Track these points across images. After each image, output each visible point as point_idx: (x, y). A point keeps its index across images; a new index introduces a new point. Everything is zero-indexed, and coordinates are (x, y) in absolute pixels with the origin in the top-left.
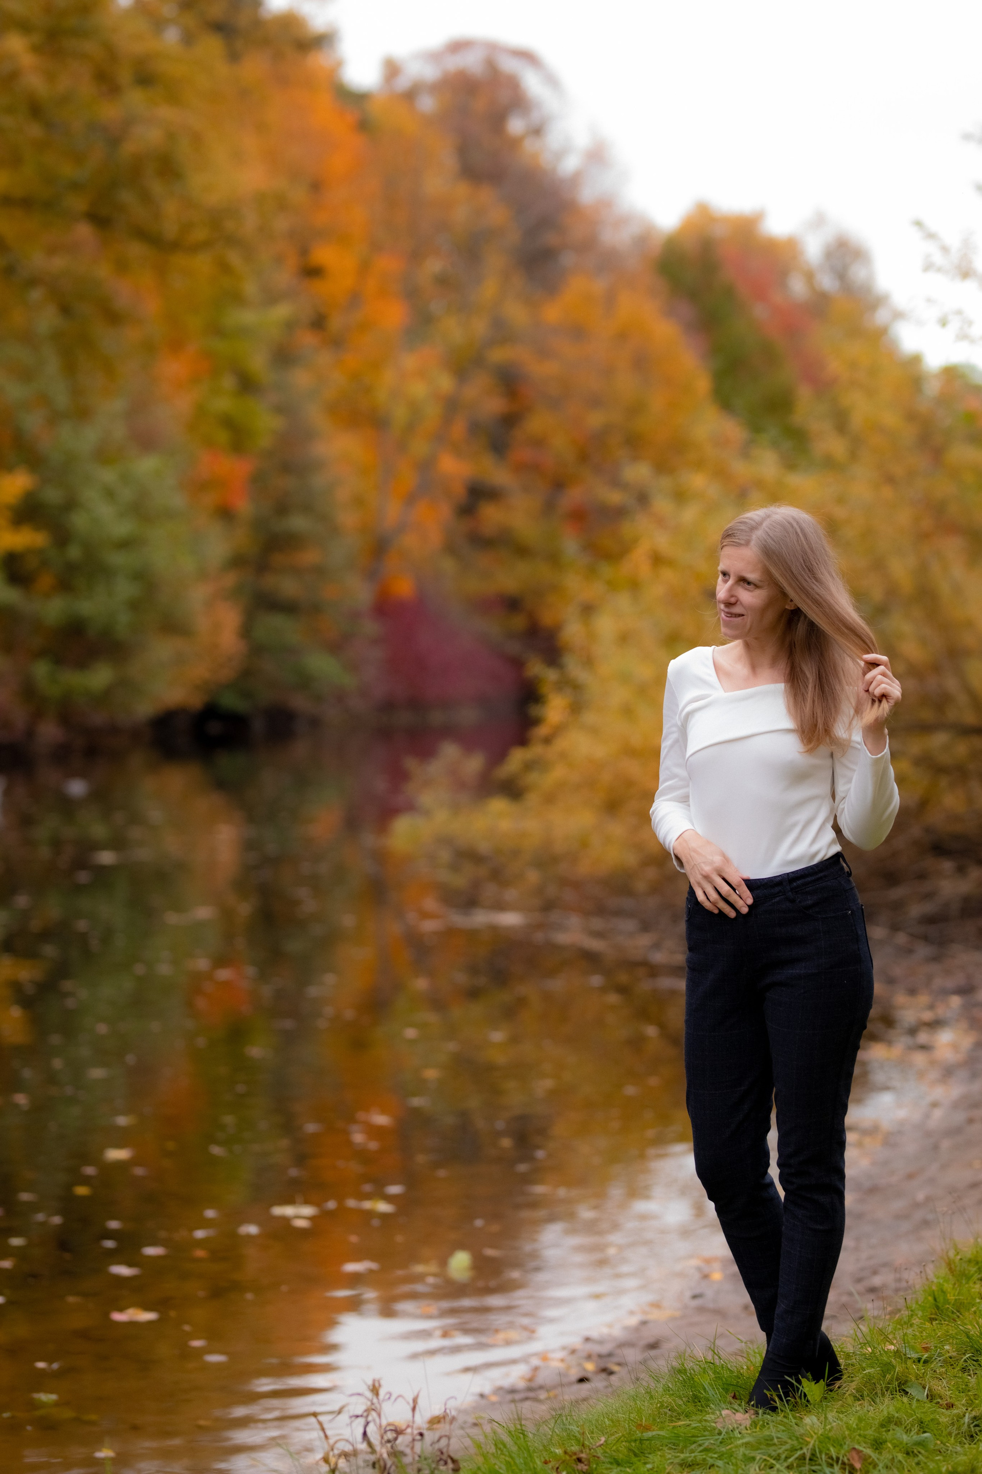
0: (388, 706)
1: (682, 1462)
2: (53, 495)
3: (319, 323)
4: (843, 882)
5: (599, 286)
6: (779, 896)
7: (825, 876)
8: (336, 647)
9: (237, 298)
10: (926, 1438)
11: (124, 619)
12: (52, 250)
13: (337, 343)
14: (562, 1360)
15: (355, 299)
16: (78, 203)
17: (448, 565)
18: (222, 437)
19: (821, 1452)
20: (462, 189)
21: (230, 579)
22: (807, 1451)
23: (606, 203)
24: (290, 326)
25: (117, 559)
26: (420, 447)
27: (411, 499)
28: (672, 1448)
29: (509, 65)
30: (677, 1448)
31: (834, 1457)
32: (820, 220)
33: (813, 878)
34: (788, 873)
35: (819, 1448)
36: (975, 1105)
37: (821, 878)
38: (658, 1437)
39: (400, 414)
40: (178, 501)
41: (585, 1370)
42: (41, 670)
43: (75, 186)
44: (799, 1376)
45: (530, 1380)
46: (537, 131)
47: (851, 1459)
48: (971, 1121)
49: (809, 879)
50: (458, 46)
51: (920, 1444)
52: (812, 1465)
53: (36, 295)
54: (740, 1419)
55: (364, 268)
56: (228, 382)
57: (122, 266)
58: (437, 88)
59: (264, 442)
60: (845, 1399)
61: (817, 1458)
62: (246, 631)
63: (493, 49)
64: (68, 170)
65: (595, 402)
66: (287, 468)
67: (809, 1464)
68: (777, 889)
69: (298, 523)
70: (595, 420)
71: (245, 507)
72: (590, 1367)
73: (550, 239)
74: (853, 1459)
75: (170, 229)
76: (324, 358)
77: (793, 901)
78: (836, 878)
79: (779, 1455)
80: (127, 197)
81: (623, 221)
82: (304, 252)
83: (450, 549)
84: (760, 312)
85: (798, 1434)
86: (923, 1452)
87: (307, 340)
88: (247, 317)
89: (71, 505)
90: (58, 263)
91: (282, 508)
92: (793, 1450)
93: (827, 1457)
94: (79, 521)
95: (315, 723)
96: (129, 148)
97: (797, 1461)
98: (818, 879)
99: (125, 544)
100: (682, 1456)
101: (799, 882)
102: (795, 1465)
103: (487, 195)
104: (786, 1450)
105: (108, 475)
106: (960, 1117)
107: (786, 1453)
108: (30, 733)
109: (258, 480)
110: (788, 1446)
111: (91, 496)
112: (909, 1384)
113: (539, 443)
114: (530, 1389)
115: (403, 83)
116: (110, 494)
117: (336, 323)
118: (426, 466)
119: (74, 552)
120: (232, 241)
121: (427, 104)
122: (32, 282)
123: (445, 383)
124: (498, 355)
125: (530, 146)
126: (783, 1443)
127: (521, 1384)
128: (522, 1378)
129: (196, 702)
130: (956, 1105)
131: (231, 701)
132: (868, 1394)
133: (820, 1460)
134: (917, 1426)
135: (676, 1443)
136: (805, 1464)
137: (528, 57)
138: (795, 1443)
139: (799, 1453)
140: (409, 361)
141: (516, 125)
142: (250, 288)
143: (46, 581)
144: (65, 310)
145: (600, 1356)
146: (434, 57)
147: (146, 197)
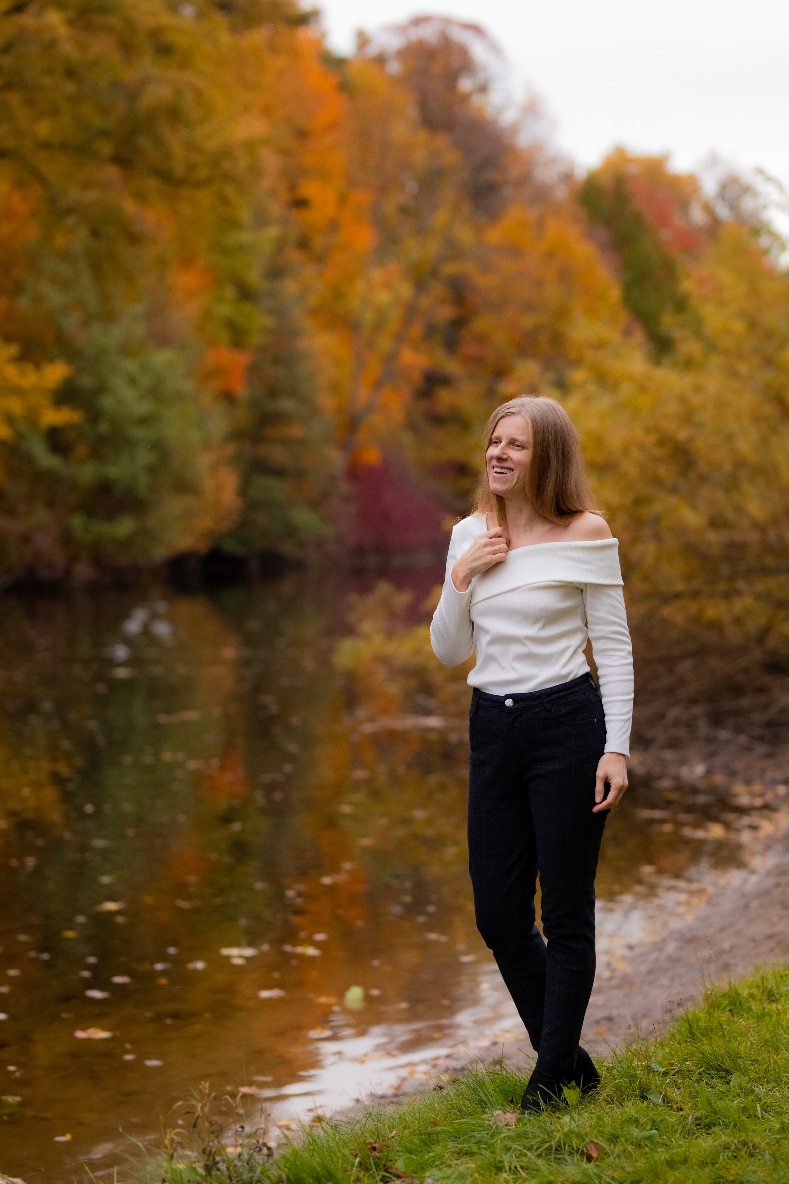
0: (359, 551)
1: (460, 1151)
2: (87, 381)
3: (303, 244)
4: (590, 697)
5: (531, 214)
6: (539, 707)
7: (576, 692)
8: (315, 504)
9: (235, 225)
10: (653, 1134)
11: (143, 480)
12: (87, 185)
13: (320, 259)
14: (425, 1073)
15: (334, 226)
16: (106, 149)
17: (406, 438)
18: (224, 336)
19: (564, 1145)
20: (422, 136)
21: (231, 449)
22: (553, 1143)
23: (538, 147)
24: (280, 246)
25: (139, 433)
26: (385, 344)
27: (378, 385)
28: (455, 1140)
29: (459, 35)
30: (458, 1140)
31: (575, 1148)
32: (713, 160)
33: (566, 693)
34: (546, 689)
35: (564, 1141)
36: (783, 873)
37: (572, 693)
38: (444, 1132)
39: (368, 317)
40: (188, 386)
41: (441, 1080)
42: (77, 521)
43: (104, 134)
44: (561, 1084)
45: (398, 1088)
46: (483, 89)
47: (589, 1150)
48: (778, 885)
49: (563, 694)
50: (419, 21)
51: (649, 1138)
52: (558, 1154)
53: (71, 221)
54: (509, 1118)
55: (343, 200)
56: (230, 292)
57: (141, 197)
58: (403, 54)
59: (257, 339)
60: (599, 1103)
61: (561, 1148)
62: (243, 490)
63: (447, 21)
64: (97, 122)
65: (529, 307)
66: (277, 360)
67: (555, 1153)
68: (537, 702)
69: (286, 405)
70: (528, 321)
71: (242, 391)
72: (445, 1078)
73: (492, 176)
74: (591, 1150)
75: (179, 169)
76: (309, 271)
77: (549, 711)
78: (585, 693)
79: (532, 1146)
80: (144, 142)
81: (554, 161)
82: (292, 187)
83: (411, 426)
84: (665, 235)
85: (549, 1130)
86: (649, 1144)
87: (294, 256)
88: (244, 237)
89: (101, 389)
90: (92, 195)
91: (273, 392)
92: (544, 1142)
93: (570, 1148)
94: (107, 402)
95: (299, 565)
96: (146, 101)
97: (546, 1151)
98: (570, 694)
99: (145, 421)
100: (460, 1146)
101: (555, 696)
102: (544, 1154)
103: (442, 141)
104: (539, 1142)
105: (131, 365)
106: (770, 882)
107: (538, 1144)
108: (68, 572)
109: (253, 369)
110: (539, 1139)
111: (117, 382)
112: (650, 1092)
113: (482, 339)
114: (396, 1096)
115: (372, 50)
116: (132, 381)
117: (319, 243)
118: (391, 358)
119: (104, 427)
120: (227, 177)
121: (394, 67)
122: (69, 211)
123: (406, 290)
124: (450, 269)
125: (476, 101)
126: (535, 1137)
127: (391, 1092)
128: (392, 1087)
129: (203, 547)
130: (769, 873)
131: (231, 547)
132: (617, 1099)
133: (564, 1150)
134: (650, 1125)
135: (456, 1136)
136: (551, 1153)
137: (476, 29)
138: (546, 1137)
139: (548, 1144)
140: (377, 275)
141: (465, 84)
142: (245, 215)
143: (82, 450)
144: (95, 233)
145: (455, 1070)
146: (400, 29)
147: (159, 142)
